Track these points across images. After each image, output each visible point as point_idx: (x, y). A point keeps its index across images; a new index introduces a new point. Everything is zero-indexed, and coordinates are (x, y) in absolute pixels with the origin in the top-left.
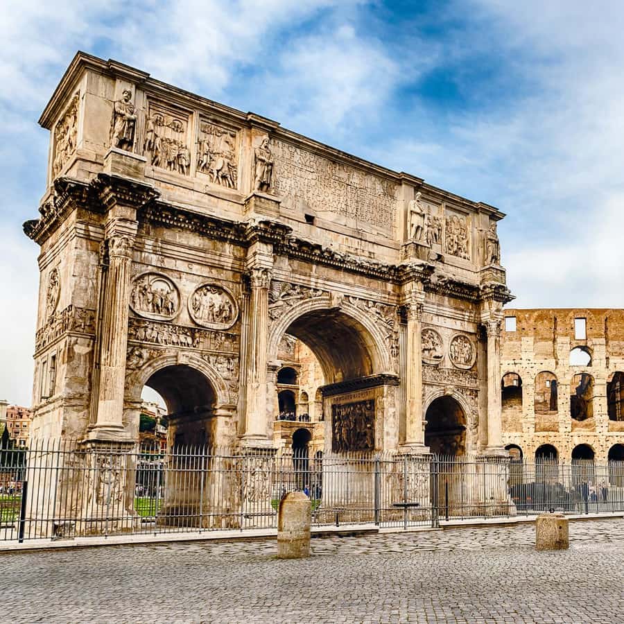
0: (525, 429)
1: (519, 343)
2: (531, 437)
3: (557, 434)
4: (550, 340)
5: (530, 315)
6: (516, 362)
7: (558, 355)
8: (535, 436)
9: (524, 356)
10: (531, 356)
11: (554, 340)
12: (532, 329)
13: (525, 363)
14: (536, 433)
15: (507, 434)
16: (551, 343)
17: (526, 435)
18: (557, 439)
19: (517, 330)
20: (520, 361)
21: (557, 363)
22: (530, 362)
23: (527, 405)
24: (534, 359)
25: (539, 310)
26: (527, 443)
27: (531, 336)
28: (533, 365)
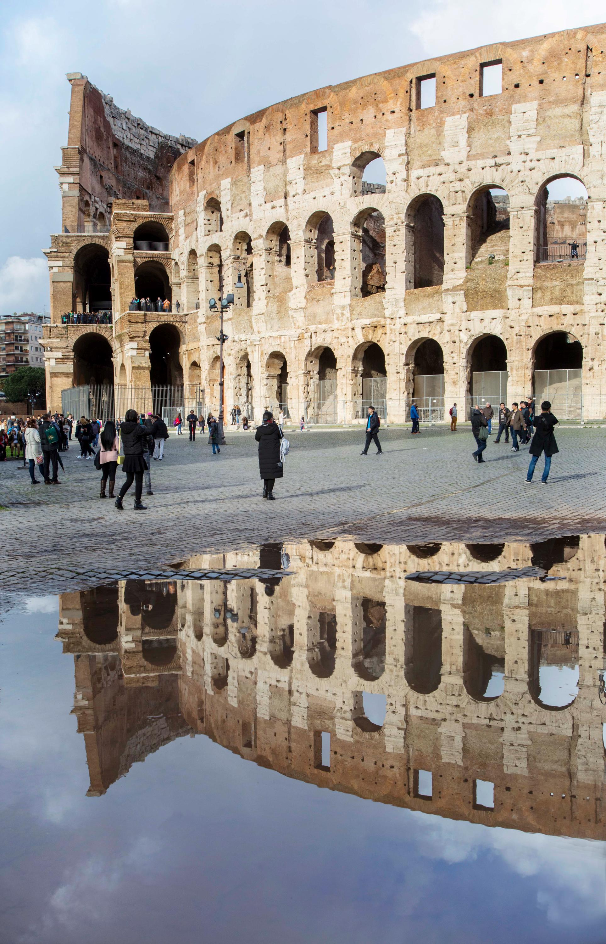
0: (512, 302)
1: (506, 118)
2: (524, 317)
3: (577, 308)
4: (572, 100)
5: (532, 51)
6: (499, 160)
7: (591, 133)
8: (533, 314)
9: (515, 146)
10: (531, 144)
11: (583, 101)
12: (536, 83)
13: (516, 161)
14: (536, 310)
15: (475, 315)
16: (575, 108)
17: (513, 314)
18: (579, 319)
19: (505, 89)
20: (507, 159)
21: (585, 154)
22: (528, 158)
23: (518, 252)
24: (537, 150)
25: (553, 35)
26: (516, 330)
27: (532, 100)
28: (534, 164)
